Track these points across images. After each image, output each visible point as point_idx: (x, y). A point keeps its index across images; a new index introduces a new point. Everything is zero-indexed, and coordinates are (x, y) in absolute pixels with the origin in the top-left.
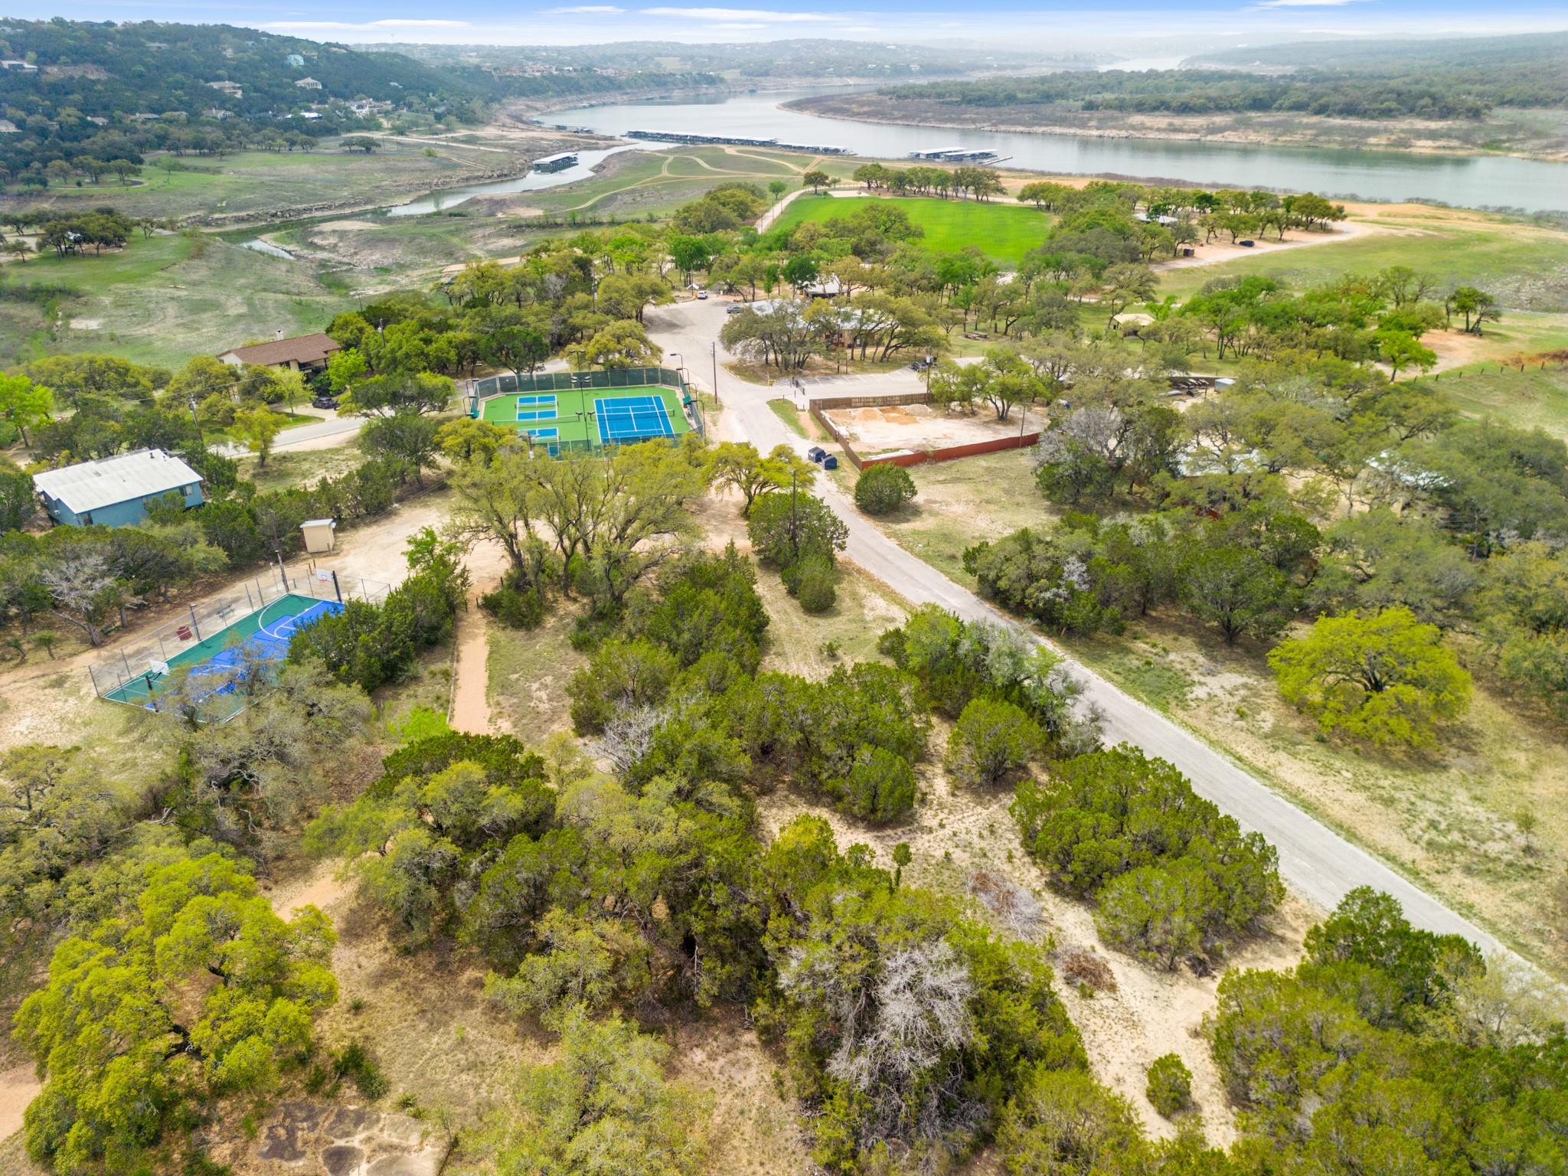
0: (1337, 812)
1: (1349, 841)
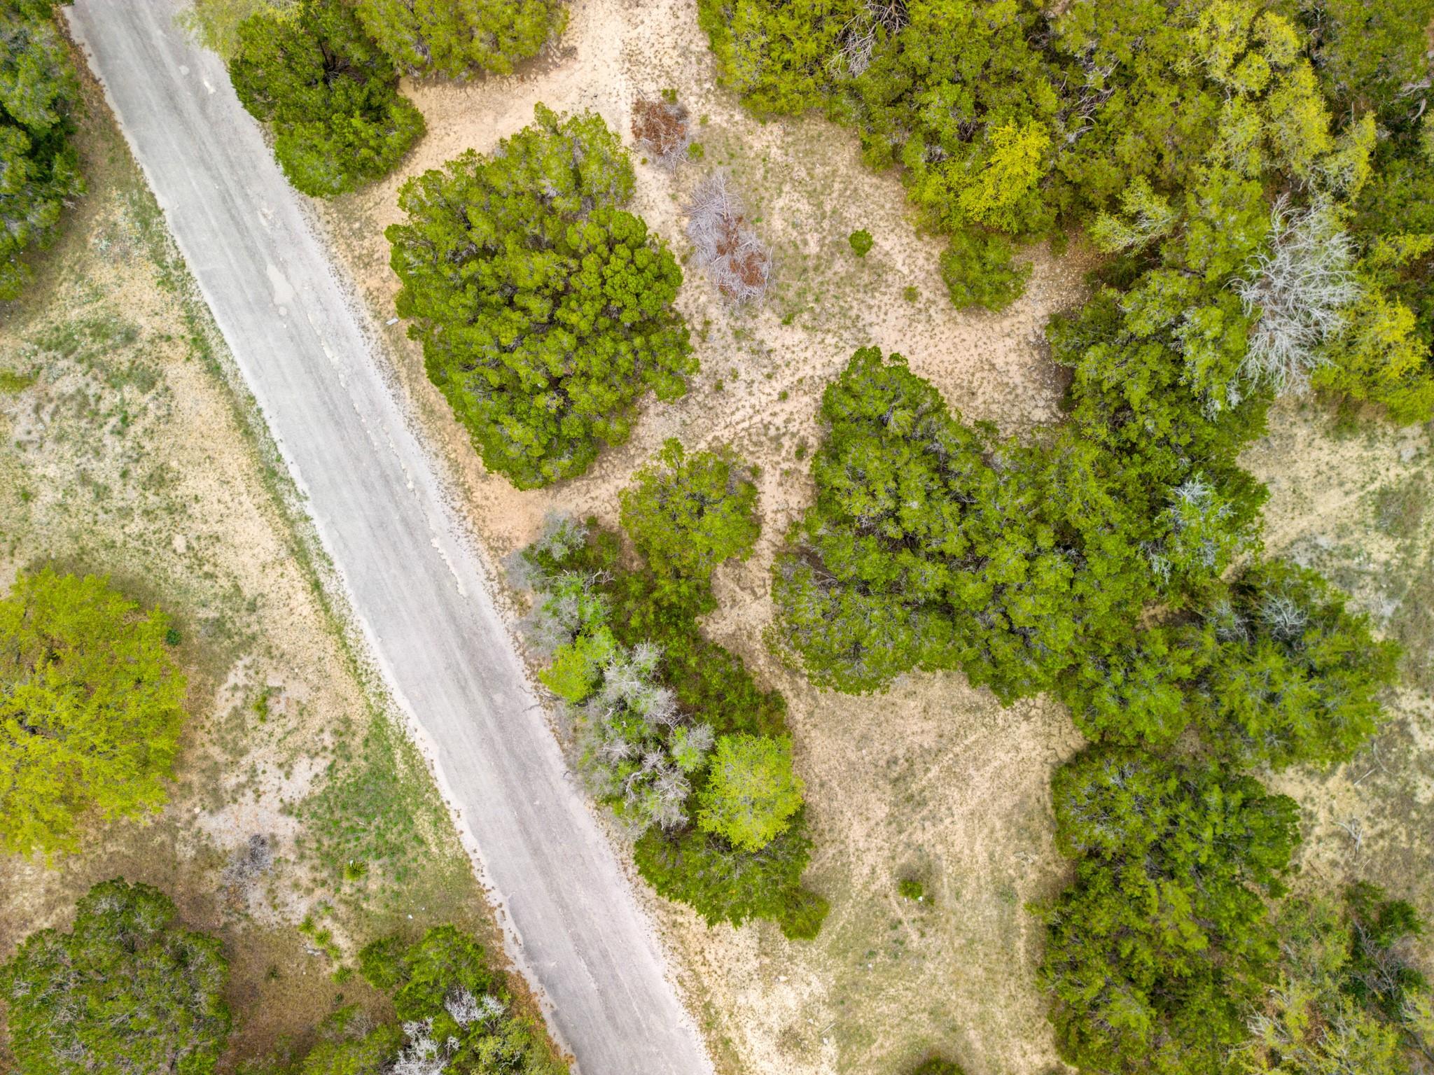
0: (236, 460)
1: (252, 398)
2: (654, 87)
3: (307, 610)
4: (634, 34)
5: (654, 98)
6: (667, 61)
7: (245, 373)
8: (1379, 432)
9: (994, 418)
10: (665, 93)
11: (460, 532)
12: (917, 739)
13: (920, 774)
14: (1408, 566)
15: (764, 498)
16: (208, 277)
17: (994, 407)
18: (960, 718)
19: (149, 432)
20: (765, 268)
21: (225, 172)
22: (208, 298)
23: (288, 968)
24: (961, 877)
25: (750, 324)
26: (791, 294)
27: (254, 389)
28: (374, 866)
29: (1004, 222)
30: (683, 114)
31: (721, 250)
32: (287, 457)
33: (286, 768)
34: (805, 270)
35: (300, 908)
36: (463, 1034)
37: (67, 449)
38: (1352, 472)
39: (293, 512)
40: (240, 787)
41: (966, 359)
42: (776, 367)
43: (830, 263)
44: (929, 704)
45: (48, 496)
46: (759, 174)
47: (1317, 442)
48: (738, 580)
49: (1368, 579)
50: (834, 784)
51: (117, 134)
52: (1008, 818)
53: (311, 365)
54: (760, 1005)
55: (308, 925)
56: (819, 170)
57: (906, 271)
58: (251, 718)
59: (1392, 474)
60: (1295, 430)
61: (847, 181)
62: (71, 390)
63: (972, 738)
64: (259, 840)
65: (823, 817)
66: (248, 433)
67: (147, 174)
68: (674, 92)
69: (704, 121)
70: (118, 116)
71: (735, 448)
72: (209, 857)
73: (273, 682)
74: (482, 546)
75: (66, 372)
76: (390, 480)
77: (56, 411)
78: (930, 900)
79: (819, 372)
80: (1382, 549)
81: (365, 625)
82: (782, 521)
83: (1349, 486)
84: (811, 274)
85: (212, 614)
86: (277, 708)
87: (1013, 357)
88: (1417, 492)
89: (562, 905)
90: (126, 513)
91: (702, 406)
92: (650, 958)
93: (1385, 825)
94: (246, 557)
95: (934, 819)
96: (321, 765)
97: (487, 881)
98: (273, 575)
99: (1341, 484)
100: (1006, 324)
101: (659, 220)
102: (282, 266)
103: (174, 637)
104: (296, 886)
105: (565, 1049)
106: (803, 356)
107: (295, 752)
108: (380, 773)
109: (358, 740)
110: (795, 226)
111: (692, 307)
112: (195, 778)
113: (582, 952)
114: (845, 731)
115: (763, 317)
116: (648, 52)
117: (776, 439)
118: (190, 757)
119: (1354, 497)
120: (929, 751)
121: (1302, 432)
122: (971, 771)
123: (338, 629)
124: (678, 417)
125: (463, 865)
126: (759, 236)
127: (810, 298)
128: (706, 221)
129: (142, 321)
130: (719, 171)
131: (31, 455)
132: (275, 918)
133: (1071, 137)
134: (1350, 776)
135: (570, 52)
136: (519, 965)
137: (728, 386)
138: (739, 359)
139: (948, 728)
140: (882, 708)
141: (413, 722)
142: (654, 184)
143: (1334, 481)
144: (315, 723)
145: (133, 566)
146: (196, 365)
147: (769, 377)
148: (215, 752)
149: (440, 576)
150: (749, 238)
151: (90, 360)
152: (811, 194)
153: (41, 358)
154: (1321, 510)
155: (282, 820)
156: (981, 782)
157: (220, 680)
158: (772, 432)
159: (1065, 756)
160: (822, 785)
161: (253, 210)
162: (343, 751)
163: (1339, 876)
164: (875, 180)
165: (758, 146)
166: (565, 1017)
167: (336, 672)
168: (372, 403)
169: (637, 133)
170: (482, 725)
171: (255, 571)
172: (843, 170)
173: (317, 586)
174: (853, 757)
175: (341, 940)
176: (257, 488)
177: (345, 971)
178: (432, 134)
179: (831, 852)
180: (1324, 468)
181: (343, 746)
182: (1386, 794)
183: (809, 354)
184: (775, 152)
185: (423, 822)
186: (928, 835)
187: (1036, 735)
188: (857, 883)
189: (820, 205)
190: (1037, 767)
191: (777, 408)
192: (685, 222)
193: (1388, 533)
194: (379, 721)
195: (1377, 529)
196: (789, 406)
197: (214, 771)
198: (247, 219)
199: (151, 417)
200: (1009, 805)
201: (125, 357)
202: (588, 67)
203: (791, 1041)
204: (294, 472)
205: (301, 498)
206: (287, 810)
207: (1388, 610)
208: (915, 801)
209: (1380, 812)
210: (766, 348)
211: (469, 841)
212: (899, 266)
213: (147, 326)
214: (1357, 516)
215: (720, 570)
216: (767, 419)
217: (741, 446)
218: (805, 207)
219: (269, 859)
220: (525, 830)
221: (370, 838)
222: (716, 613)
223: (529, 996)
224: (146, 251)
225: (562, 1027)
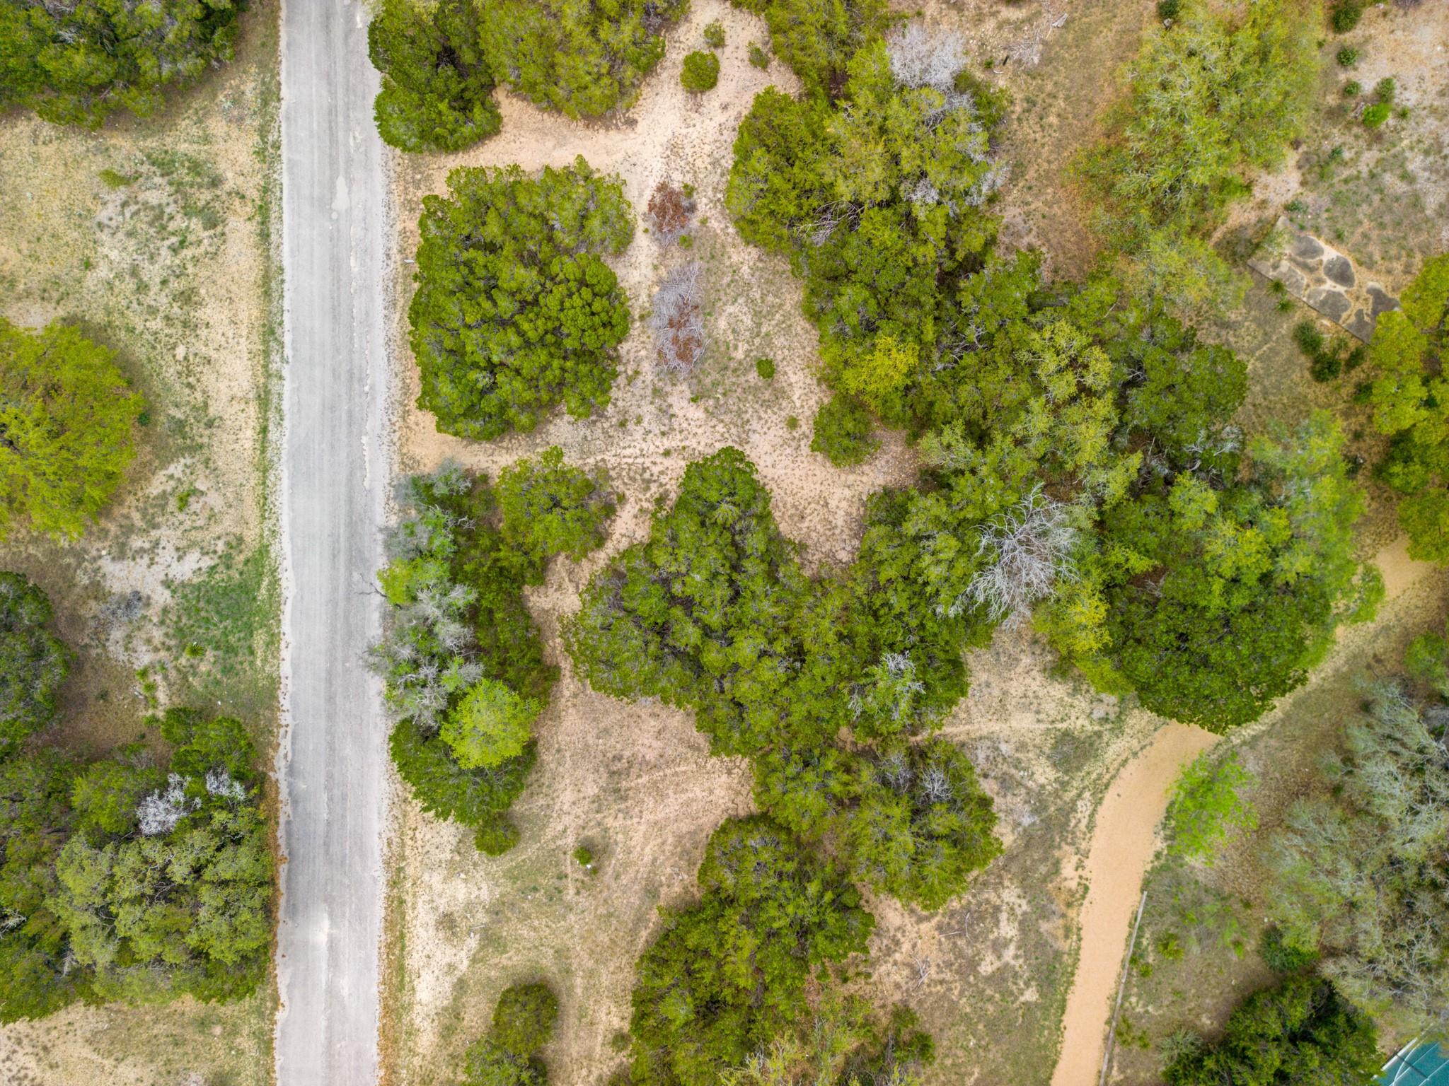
2: (680, 178)
3: (248, 445)
4: (684, 131)
5: (676, 186)
6: (699, 163)
7: (286, 248)
8: (1084, 687)
9: (809, 542)
10: (686, 186)
11: (386, 440)
12: (644, 750)
13: (633, 776)
14: (1058, 796)
15: (619, 521)
16: (293, 164)
17: (813, 535)
18: (682, 749)
19: (196, 260)
20: (697, 352)
21: (340, 92)
22: (285, 180)
23: (116, 697)
24: (626, 865)
25: (668, 389)
26: (708, 381)
27: (286, 263)
28: (210, 654)
29: (873, 404)
30: (692, 208)
31: (671, 324)
32: (287, 325)
33: (181, 553)
34: (726, 368)
35: (145, 658)
36: (208, 799)
37: (132, 244)
38: (1050, 708)
39: (273, 367)
40: (142, 551)
41: (810, 489)
42: (672, 429)
43: (746, 372)
44: (664, 729)
45: (103, 272)
46: (726, 280)
47: (1034, 673)
48: (570, 572)
49: (1023, 791)
50: (568, 754)
51: (276, 27)
52: (679, 838)
53: (336, 265)
54: (438, 886)
55: (144, 673)
56: (770, 298)
57: (798, 404)
58: (173, 504)
59: (1079, 722)
60: (1022, 656)
61: (787, 316)
62: (154, 202)
63: (682, 768)
64: (137, 596)
65: (548, 775)
66: (267, 293)
67: (283, 66)
68: (693, 189)
69: (704, 222)
70: (283, 14)
71: (613, 473)
72: (97, 591)
73: (201, 485)
74: (397, 458)
75: (157, 187)
76: (354, 377)
77: (136, 213)
78: (595, 871)
79: (700, 448)
80: (1044, 774)
81: (285, 475)
82: (624, 544)
83: (1042, 716)
84: (729, 373)
85: (179, 415)
86: (195, 505)
87: (844, 504)
88: (1091, 745)
89: (331, 747)
90: (153, 311)
91: (605, 432)
92: (375, 816)
93: (948, 976)
94: (223, 385)
95: (627, 814)
96: (207, 562)
97: (285, 703)
98: (237, 406)
99: (1038, 712)
100: (851, 478)
101: (637, 279)
102: (350, 182)
103: (145, 419)
104: (149, 641)
105: (283, 851)
106: (695, 430)
107: (193, 544)
108: (246, 590)
109: (242, 557)
110: (734, 331)
111: (632, 356)
112: (113, 528)
113: (328, 788)
114: (594, 719)
115: (680, 388)
116: (688, 150)
117: (648, 482)
118: (117, 511)
119: (1043, 726)
120: (647, 763)
121: (1026, 660)
122: (670, 792)
123: (264, 469)
124: (583, 431)
125: (274, 682)
126: (705, 326)
127: (720, 390)
128: (671, 296)
129: (229, 175)
130: (697, 265)
131: (104, 236)
132: (123, 657)
133: (939, 367)
134: (939, 928)
135: (632, 123)
136: (279, 774)
137: (630, 426)
138: (648, 410)
139: (670, 752)
140: (630, 716)
141: (287, 564)
142: (646, 251)
143: (1034, 707)
144: (217, 530)
145: (140, 352)
146: (253, 226)
147: (663, 434)
148: (136, 516)
149: (356, 466)
150: (696, 325)
151: (179, 186)
152: (757, 314)
153: (144, 169)
154: (1014, 724)
155: (160, 589)
156: (673, 804)
157: (164, 464)
158: (647, 475)
159: (742, 813)
160: (559, 751)
161: (348, 130)
162: (227, 560)
163: (898, 996)
164: (807, 326)
165: (735, 258)
166: (295, 827)
167: (249, 500)
168: (367, 314)
169: (652, 207)
170: (335, 590)
171: (225, 399)
172: (788, 307)
173: (264, 430)
174: (591, 740)
175: (162, 696)
176: (255, 337)
177: (154, 719)
178: (503, 135)
179: (542, 802)
180: (1030, 694)
181: (229, 557)
182: (960, 955)
183: (700, 431)
184: (745, 269)
185: (260, 639)
186: (617, 824)
187: (730, 788)
188: (549, 833)
189: (759, 325)
190: (718, 812)
191: (659, 460)
192: (656, 289)
193: (1055, 765)
194: (264, 551)
195: (1048, 757)
196: (668, 462)
197: (129, 530)
198: (341, 134)
199: (202, 249)
200: (685, 830)
201: (204, 196)
202: (640, 140)
203: (448, 923)
204: (287, 339)
205: (284, 360)
206: (167, 584)
207: (1026, 821)
208: (620, 795)
209: (949, 965)
210: (671, 411)
211: (286, 669)
212: (795, 398)
213: (231, 181)
214: (1038, 741)
215: (561, 559)
216: (648, 464)
217: (619, 475)
218: (748, 321)
219: (139, 613)
220: (330, 682)
221: (217, 633)
222: (542, 589)
223: (276, 801)
224: (256, 123)
225: (289, 834)
